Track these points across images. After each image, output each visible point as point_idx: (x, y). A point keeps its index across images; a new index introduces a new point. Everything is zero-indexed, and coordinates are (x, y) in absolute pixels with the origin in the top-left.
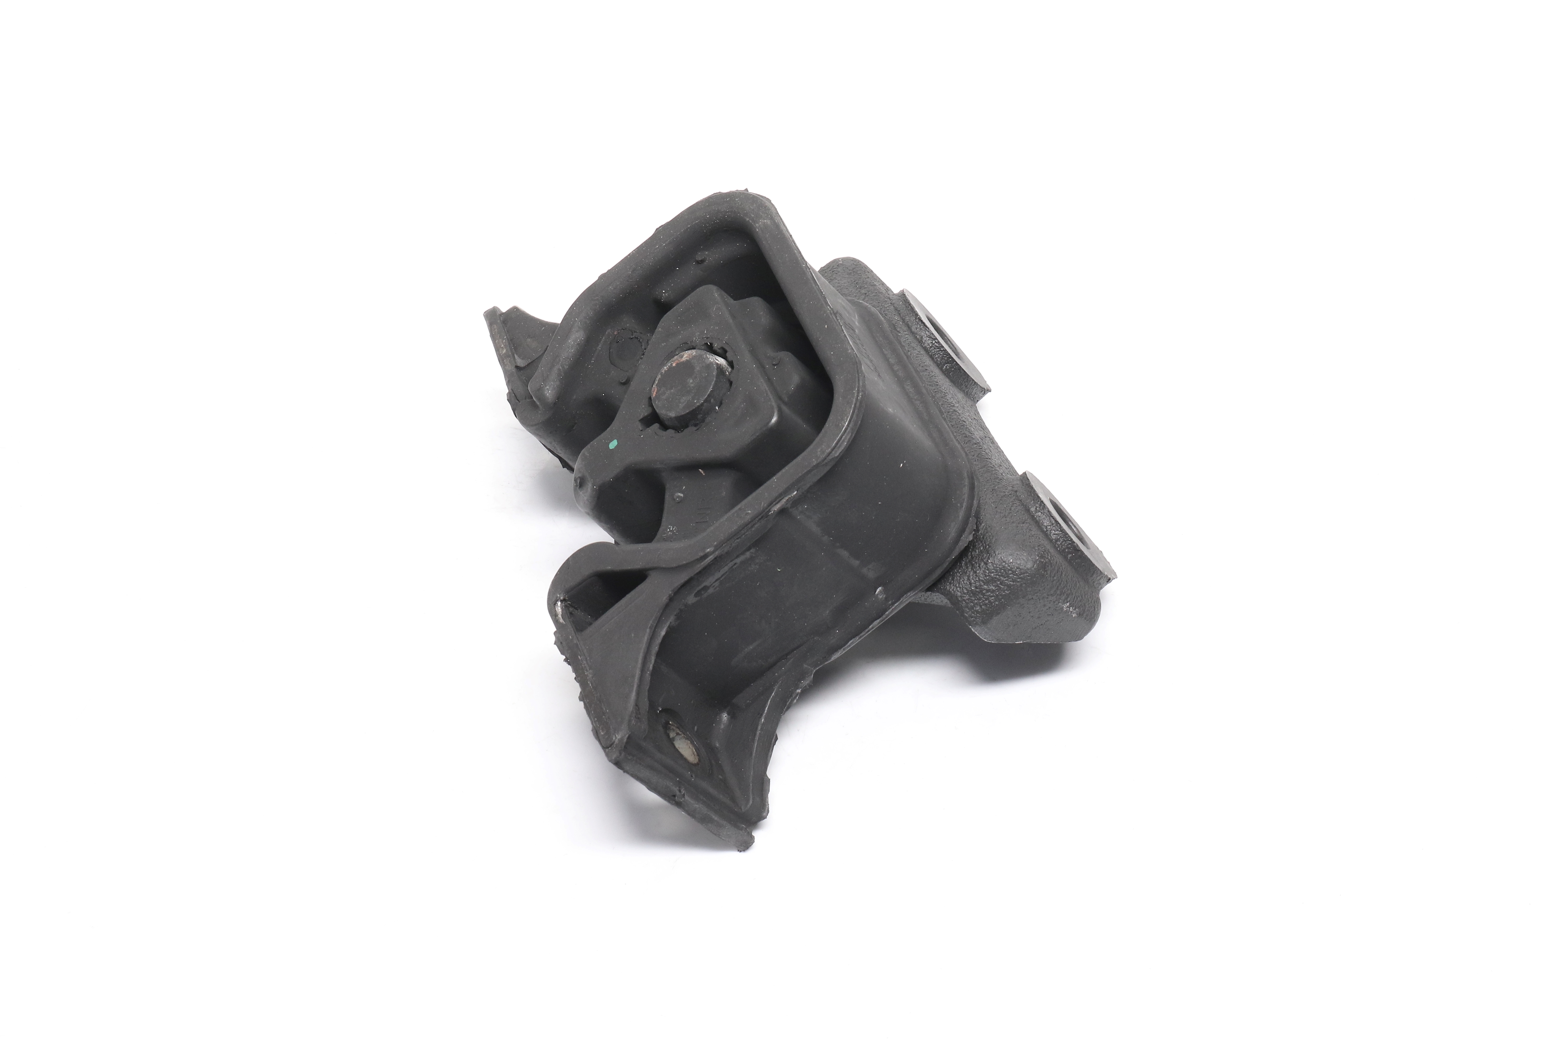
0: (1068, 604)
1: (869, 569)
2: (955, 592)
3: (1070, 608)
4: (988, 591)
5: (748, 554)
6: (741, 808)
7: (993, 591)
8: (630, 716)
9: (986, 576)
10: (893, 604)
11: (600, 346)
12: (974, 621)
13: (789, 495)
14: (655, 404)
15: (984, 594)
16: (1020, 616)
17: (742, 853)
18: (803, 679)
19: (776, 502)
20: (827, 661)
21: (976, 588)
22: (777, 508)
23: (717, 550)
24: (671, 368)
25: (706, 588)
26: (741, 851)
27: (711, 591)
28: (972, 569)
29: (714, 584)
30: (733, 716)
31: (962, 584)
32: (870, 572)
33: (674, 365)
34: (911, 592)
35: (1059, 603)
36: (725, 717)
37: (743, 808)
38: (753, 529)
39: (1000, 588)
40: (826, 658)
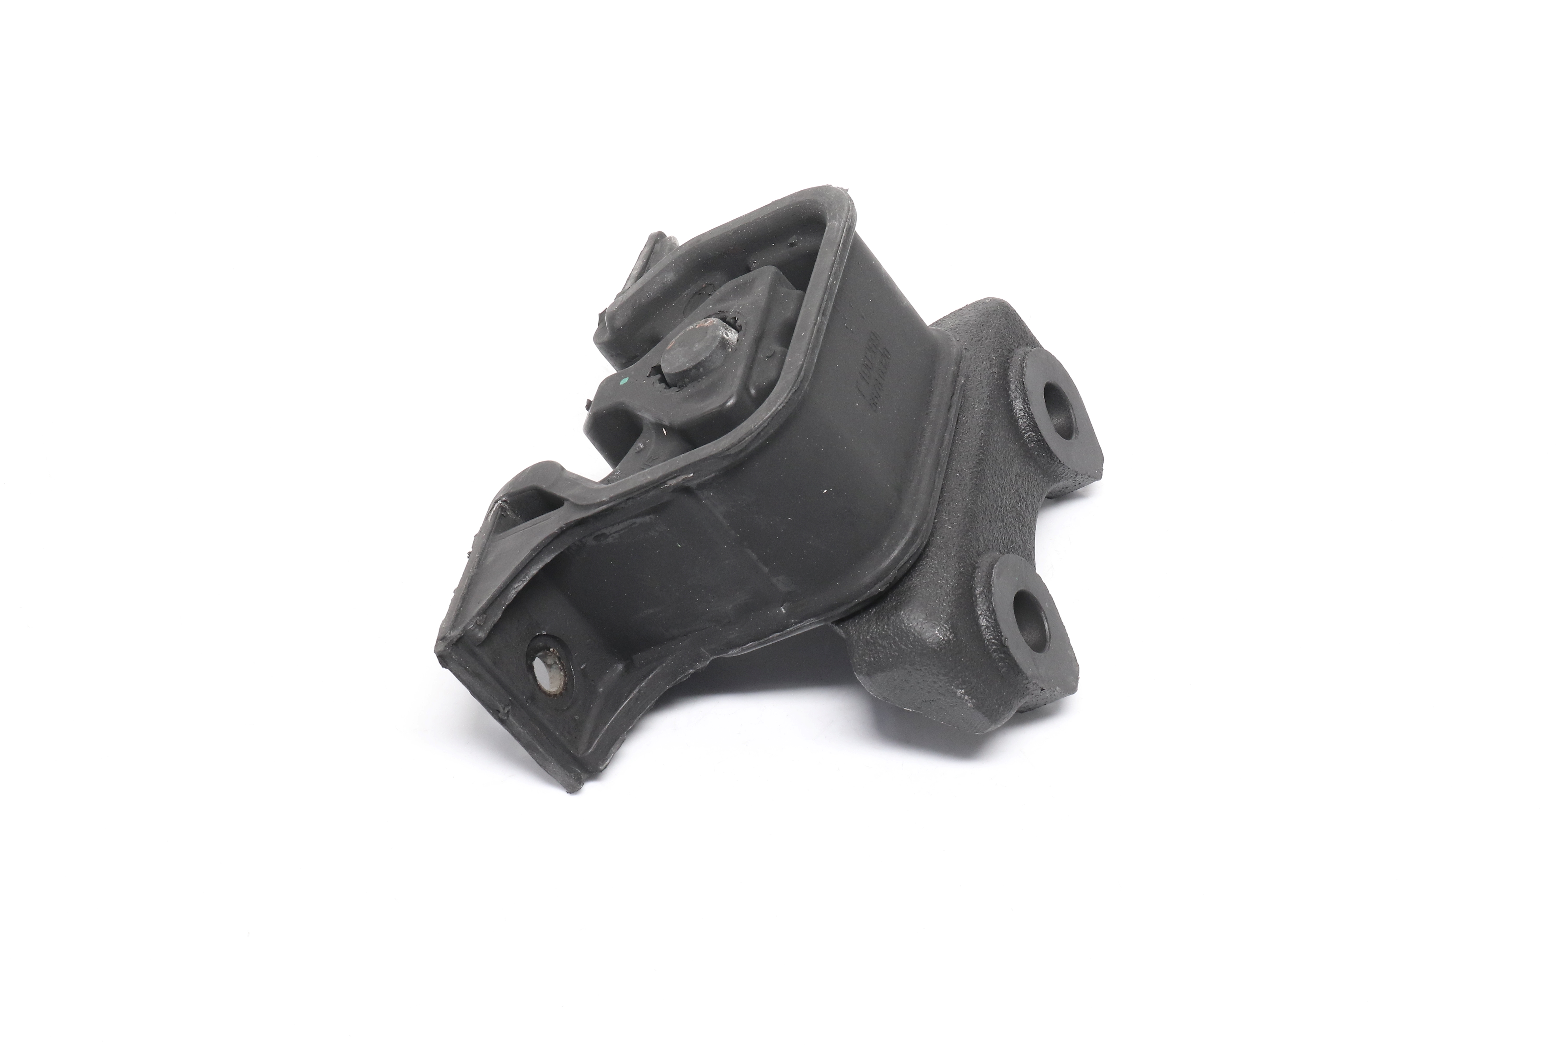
0: (963, 691)
1: (778, 580)
2: (853, 634)
3: (964, 696)
4: (880, 646)
5: (647, 519)
6: (578, 754)
7: (884, 647)
8: (471, 620)
9: (883, 630)
10: (796, 623)
11: (686, 292)
12: (859, 669)
13: (684, 474)
14: (664, 355)
15: (876, 647)
16: (908, 683)
17: (568, 795)
18: (699, 661)
19: (672, 476)
20: (725, 653)
21: (871, 637)
22: (673, 482)
23: (612, 502)
24: (694, 329)
25: (604, 535)
26: (568, 793)
27: (610, 540)
28: (876, 619)
29: (613, 535)
30: (627, 669)
31: (861, 630)
32: (781, 583)
33: (697, 327)
34: (814, 619)
35: (952, 685)
36: (620, 667)
37: (581, 753)
38: (649, 495)
39: (892, 647)
40: (724, 651)
